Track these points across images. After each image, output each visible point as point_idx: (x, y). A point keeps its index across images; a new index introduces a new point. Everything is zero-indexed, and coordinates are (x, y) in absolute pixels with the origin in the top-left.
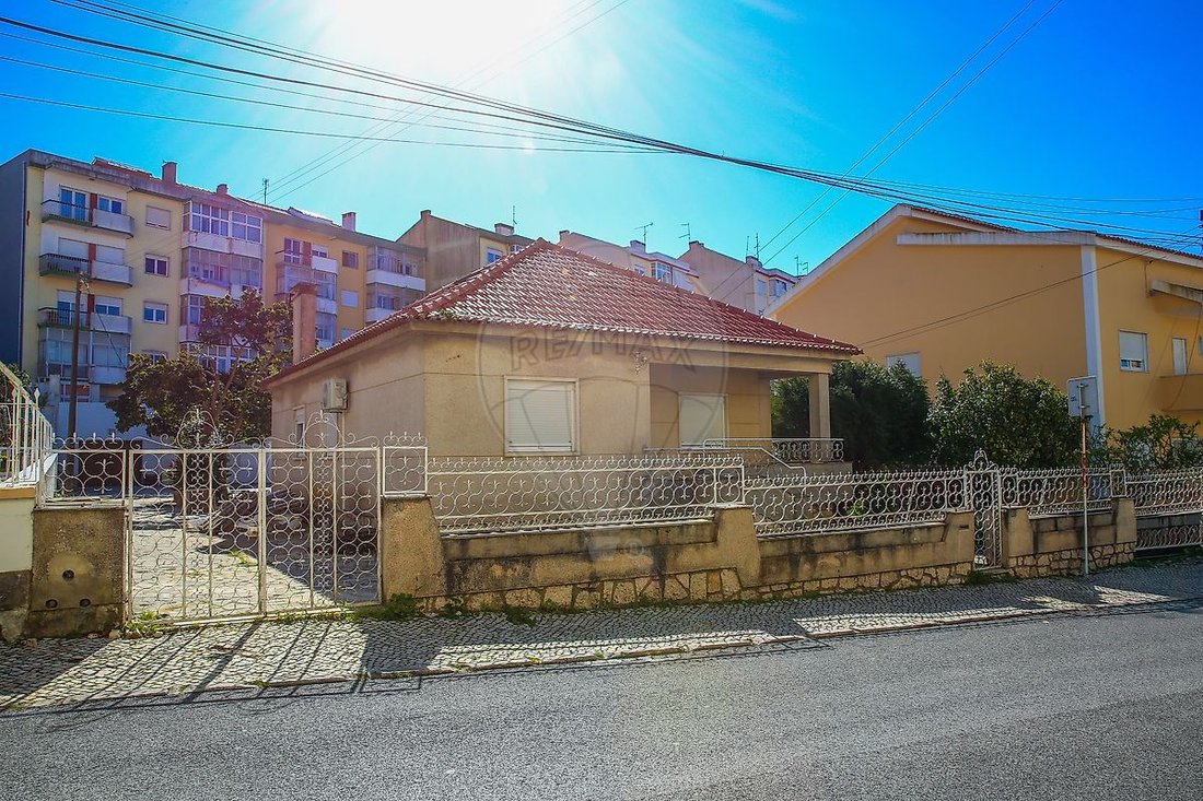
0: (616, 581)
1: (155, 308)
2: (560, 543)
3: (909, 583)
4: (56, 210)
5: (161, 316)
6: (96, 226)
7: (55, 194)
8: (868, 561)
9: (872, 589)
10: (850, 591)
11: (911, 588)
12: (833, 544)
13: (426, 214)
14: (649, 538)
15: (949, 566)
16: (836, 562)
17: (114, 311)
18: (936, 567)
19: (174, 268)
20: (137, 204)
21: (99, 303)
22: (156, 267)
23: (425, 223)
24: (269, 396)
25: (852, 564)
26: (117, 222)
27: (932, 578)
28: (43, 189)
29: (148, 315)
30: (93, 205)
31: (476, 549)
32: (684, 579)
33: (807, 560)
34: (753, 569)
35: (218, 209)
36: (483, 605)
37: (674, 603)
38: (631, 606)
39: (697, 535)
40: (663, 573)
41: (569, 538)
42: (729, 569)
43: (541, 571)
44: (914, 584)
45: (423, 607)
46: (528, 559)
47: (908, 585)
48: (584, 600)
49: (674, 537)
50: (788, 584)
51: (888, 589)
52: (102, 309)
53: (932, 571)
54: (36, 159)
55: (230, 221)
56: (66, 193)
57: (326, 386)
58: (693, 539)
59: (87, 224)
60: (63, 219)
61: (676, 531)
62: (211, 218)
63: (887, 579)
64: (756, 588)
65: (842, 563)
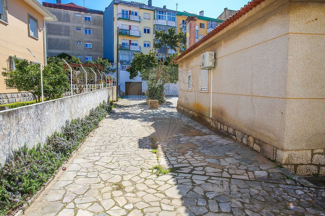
1: (147, 43)
4: (121, 16)
5: (148, 45)
6: (131, 20)
7: (120, 12)
13: (226, 9)
17: (136, 45)
19: (152, 31)
20: (141, 12)
21: (132, 42)
22: (147, 31)
23: (226, 12)
24: (177, 66)
26: (136, 18)
28: (118, 10)
29: (145, 45)
30: (130, 14)
35: (163, 12)
52: (133, 44)
54: (116, 2)
55: (167, 16)
56: (123, 11)
57: (204, 55)
59: (128, 20)
60: (122, 19)
62: (161, 15)
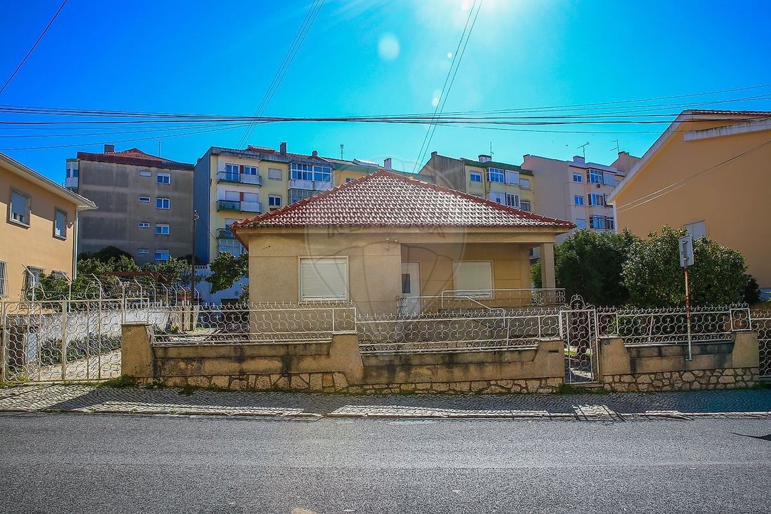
0: (257, 375)
2: (223, 351)
3: (499, 390)
4: (224, 177)
6: (243, 183)
7: (223, 168)
8: (458, 373)
9: (462, 392)
10: (442, 393)
11: (501, 394)
12: (428, 360)
13: (434, 154)
14: (282, 351)
15: (540, 379)
16: (429, 372)
18: (526, 379)
19: (284, 201)
20: (263, 168)
22: (275, 202)
23: (434, 160)
25: (442, 374)
26: (253, 179)
27: (522, 388)
28: (218, 166)
30: (242, 172)
31: (173, 353)
32: (306, 377)
33: (402, 370)
34: (358, 374)
35: (306, 165)
36: (174, 383)
37: (297, 391)
38: (267, 391)
39: (316, 350)
40: (289, 372)
41: (228, 349)
42: (339, 372)
43: (208, 367)
44: (504, 391)
45: (141, 383)
46: (201, 359)
47: (497, 391)
48: (236, 384)
49: (299, 351)
50: (388, 384)
51: (479, 392)
53: (523, 383)
54: (214, 152)
55: (313, 172)
56: (229, 167)
58: (313, 353)
61: (302, 347)
62: (302, 171)
63: (476, 386)
64: (361, 386)
65: (433, 373)
